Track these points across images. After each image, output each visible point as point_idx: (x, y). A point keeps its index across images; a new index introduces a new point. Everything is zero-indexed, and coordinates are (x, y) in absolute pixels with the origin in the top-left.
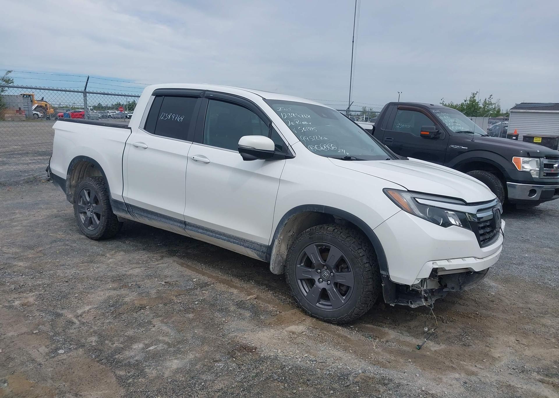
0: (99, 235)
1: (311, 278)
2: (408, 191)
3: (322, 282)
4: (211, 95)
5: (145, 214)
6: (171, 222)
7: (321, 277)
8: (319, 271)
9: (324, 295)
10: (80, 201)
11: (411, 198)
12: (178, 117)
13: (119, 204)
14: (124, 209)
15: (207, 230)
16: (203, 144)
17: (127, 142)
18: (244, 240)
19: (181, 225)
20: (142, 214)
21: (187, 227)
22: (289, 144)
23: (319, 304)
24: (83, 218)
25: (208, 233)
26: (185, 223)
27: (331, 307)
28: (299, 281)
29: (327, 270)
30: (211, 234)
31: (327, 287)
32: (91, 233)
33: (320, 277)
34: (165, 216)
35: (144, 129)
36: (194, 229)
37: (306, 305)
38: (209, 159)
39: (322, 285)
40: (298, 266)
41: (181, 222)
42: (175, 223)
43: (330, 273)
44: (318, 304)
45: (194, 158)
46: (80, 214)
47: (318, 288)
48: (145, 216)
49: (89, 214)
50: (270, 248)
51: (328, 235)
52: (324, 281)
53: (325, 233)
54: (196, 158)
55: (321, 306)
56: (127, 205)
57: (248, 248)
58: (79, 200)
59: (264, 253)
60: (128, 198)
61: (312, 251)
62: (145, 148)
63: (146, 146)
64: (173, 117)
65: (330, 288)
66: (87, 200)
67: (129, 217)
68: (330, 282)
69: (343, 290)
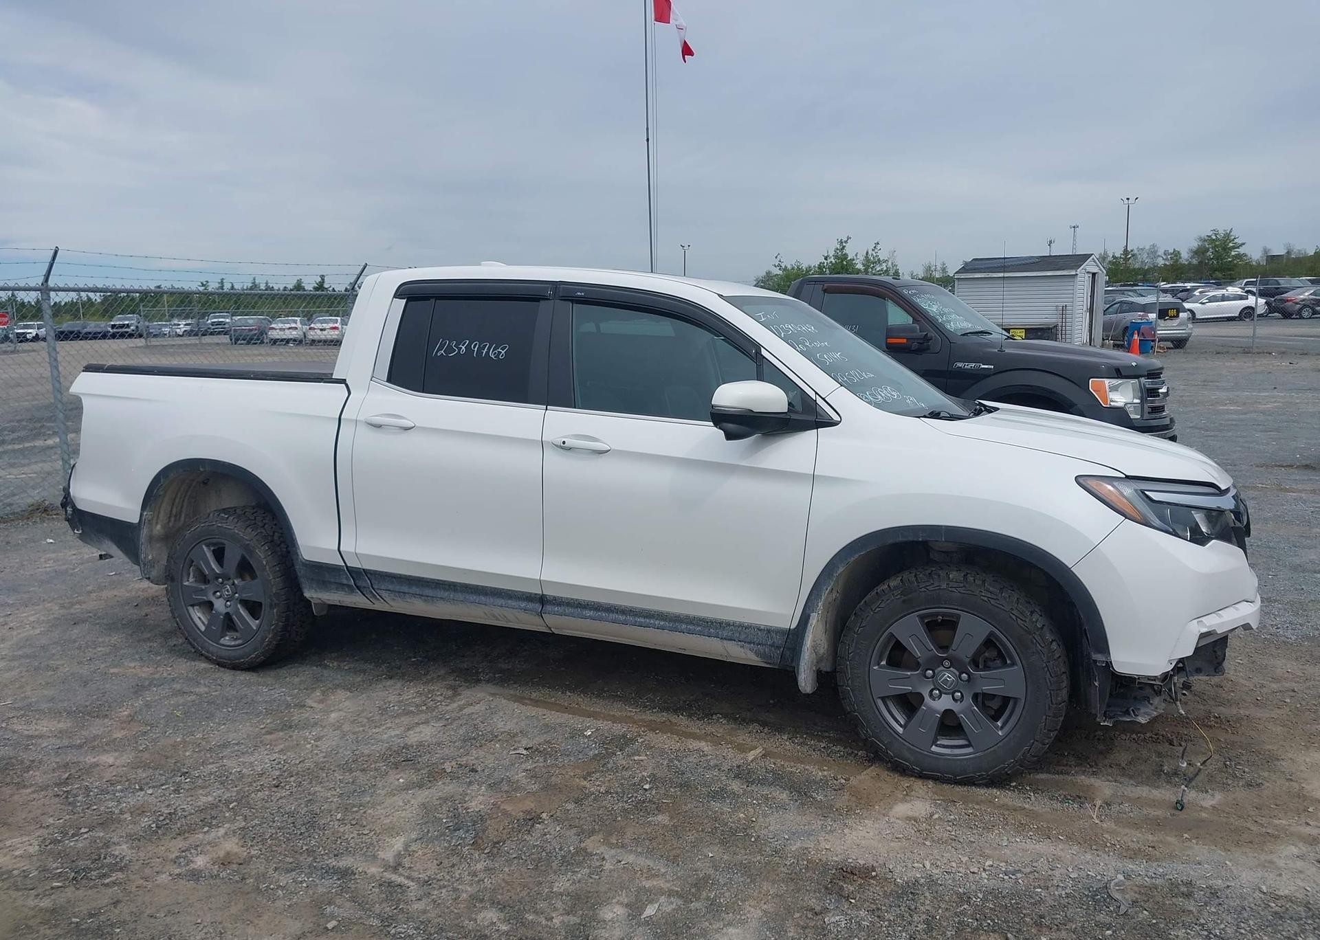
0: (260, 656)
1: (913, 691)
2: (1127, 477)
3: (940, 697)
4: (579, 294)
5: (414, 590)
6: (500, 601)
7: (935, 686)
8: (931, 672)
9: (949, 725)
10: (189, 574)
11: (1136, 490)
12: (489, 349)
13: (324, 573)
14: (345, 582)
15: (610, 609)
16: (575, 408)
17: (342, 417)
18: (721, 623)
19: (530, 605)
20: (405, 589)
21: (549, 608)
22: (816, 393)
23: (936, 746)
24: (199, 618)
25: (613, 616)
26: (542, 600)
27: (970, 750)
28: (880, 703)
29: (951, 669)
30: (622, 618)
31: (956, 707)
32: (233, 654)
33: (933, 687)
34: (480, 588)
35: (387, 381)
36: (569, 610)
37: (907, 754)
38: (606, 442)
39: (944, 703)
40: (874, 668)
41: (529, 598)
42: (509, 601)
43: (958, 674)
44: (934, 748)
45: (564, 443)
46: (190, 609)
47: (932, 711)
48: (414, 595)
49: (220, 605)
50: (794, 637)
51: (954, 589)
52: (943, 695)
53: (944, 586)
54: (570, 442)
55: (945, 748)
56: (356, 573)
57: (731, 640)
58: (184, 574)
59: (778, 648)
60: (360, 554)
61: (910, 631)
62: (407, 429)
63: (411, 424)
64: (476, 349)
65: (962, 707)
66: (213, 569)
67: (357, 600)
68: (961, 693)
69: (993, 706)
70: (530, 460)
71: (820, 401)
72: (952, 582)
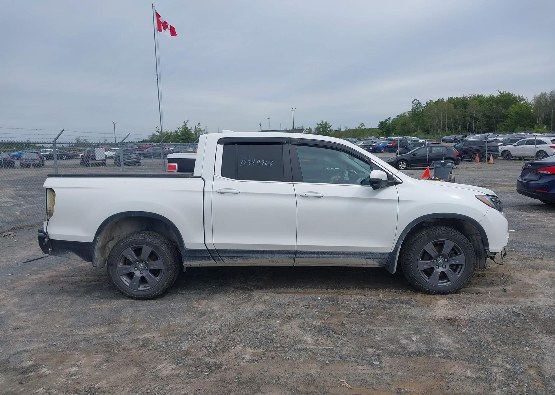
0: (160, 292)
1: (431, 267)
2: (486, 195)
4: (299, 142)
5: (239, 255)
6: (277, 255)
7: (437, 264)
8: (436, 260)
9: (443, 276)
10: (120, 262)
11: (489, 198)
12: (265, 162)
13: (195, 253)
14: (206, 255)
17: (204, 190)
18: (366, 253)
19: (290, 255)
20: (235, 255)
21: (298, 255)
22: (392, 173)
24: (125, 280)
25: (324, 256)
26: (296, 253)
27: (449, 283)
28: (421, 273)
29: (442, 258)
30: (328, 256)
31: (444, 270)
32: (146, 293)
34: (269, 251)
35: (221, 176)
36: (306, 255)
37: (431, 287)
38: (320, 193)
39: (441, 269)
40: (418, 261)
41: (290, 252)
42: (281, 255)
43: (444, 259)
44: (438, 284)
45: (306, 194)
46: (121, 277)
47: (437, 272)
48: (239, 257)
49: (137, 274)
50: (393, 255)
51: (443, 233)
52: (439, 267)
53: (441, 232)
54: (308, 194)
55: (441, 284)
56: (211, 251)
57: (370, 258)
58: (118, 262)
59: (386, 259)
60: (215, 243)
61: (430, 248)
62: (236, 193)
63: (238, 192)
64: (259, 163)
65: (446, 270)
66: (135, 258)
67: (211, 263)
68: (445, 266)
69: (455, 268)
70: (291, 202)
71: (394, 176)
72: (442, 230)
